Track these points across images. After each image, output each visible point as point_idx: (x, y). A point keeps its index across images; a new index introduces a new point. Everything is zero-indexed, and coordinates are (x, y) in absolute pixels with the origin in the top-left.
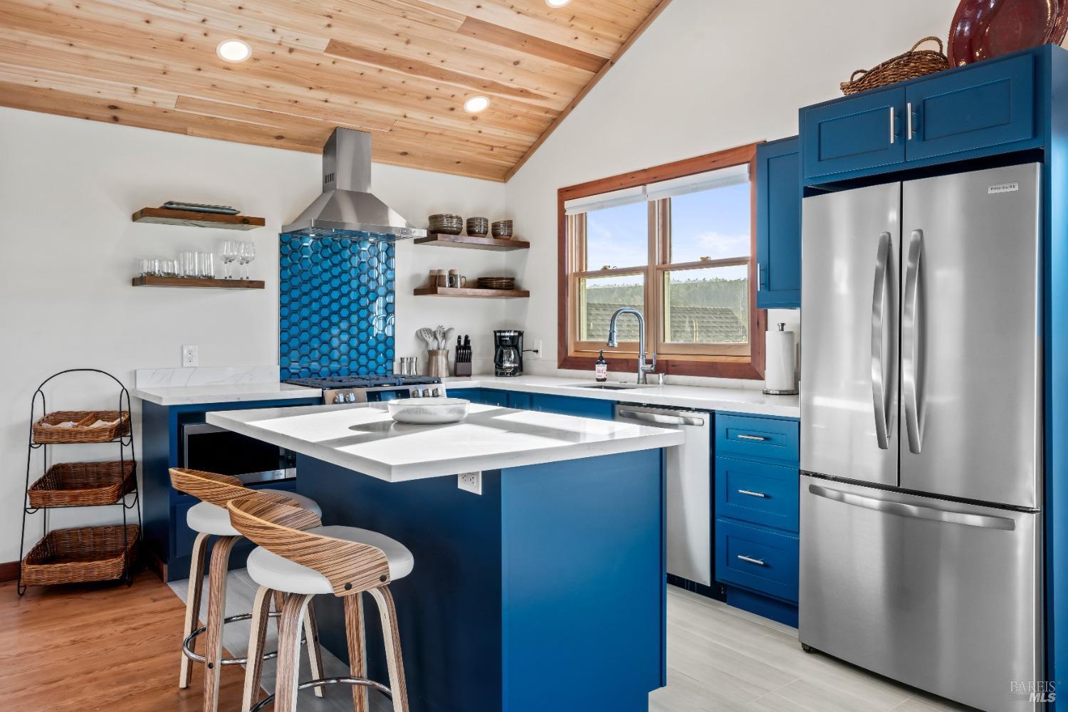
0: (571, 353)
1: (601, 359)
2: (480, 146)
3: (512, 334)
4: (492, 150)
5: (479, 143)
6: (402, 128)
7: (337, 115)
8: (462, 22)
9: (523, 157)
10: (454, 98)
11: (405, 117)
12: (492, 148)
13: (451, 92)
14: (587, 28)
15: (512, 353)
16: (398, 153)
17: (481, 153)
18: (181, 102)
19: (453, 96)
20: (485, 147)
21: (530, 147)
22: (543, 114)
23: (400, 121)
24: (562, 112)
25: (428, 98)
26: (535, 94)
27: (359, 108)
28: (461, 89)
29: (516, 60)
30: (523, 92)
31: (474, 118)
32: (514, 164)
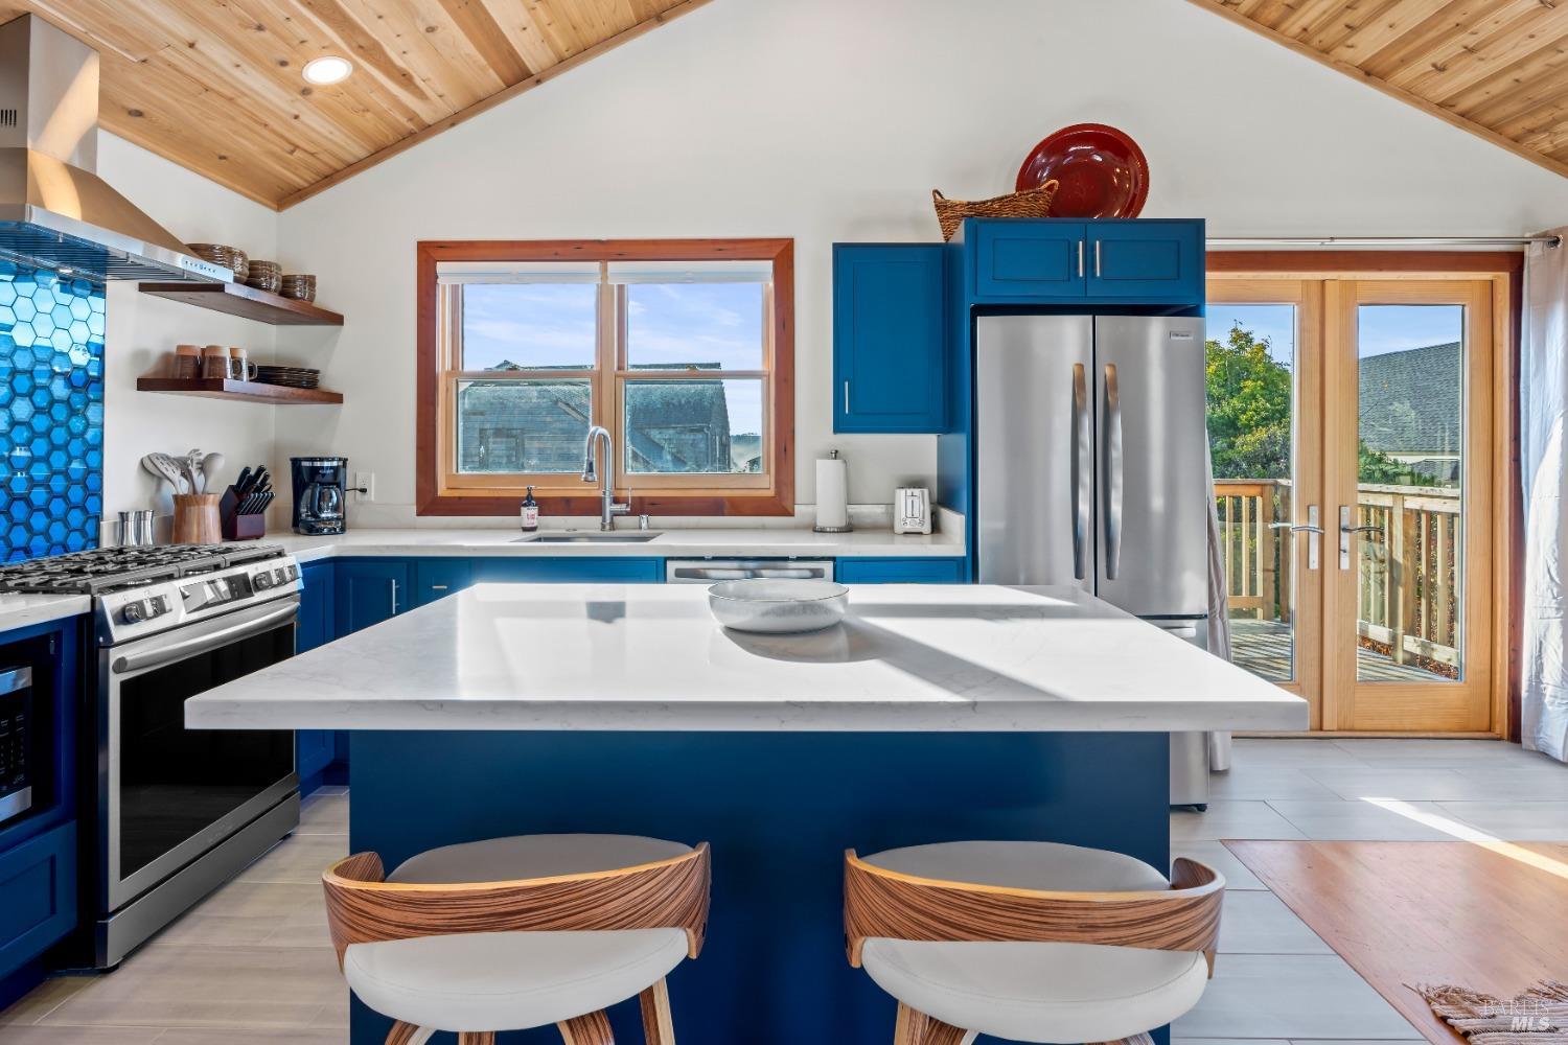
0: (442, 491)
1: (529, 500)
2: (279, 140)
3: (335, 464)
4: (292, 152)
5: (282, 137)
6: (170, 64)
9: (329, 178)
10: (301, 46)
11: (192, 45)
12: (294, 150)
13: (301, 32)
14: (545, 19)
15: (334, 494)
16: (124, 109)
17: (272, 154)
19: (302, 42)
20: (286, 145)
21: (350, 165)
22: (405, 120)
23: (175, 49)
24: (430, 126)
25: (260, 28)
26: (417, 87)
28: (323, 34)
29: (433, 24)
30: (405, 79)
31: (306, 91)
32: (306, 185)
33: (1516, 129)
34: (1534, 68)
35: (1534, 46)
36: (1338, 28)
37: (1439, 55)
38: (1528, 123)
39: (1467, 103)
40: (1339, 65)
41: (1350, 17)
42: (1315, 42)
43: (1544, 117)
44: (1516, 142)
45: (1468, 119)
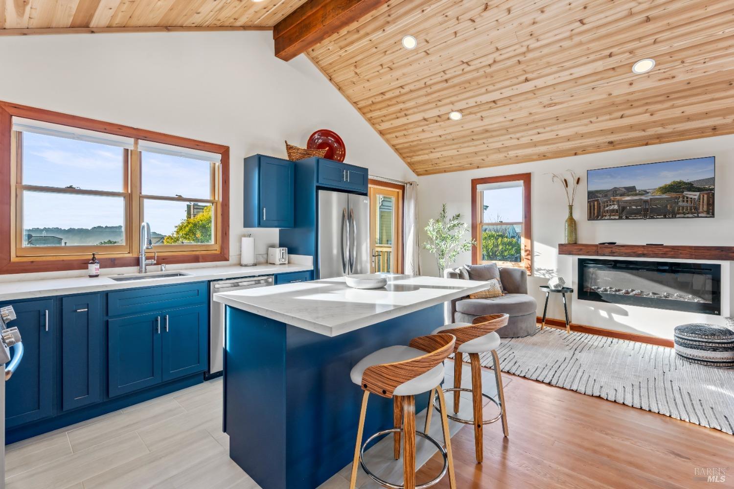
0: (13, 258)
1: (94, 260)
33: (404, 155)
34: (415, 143)
35: (417, 138)
36: (379, 120)
37: (397, 134)
38: (408, 155)
39: (397, 147)
40: (375, 129)
41: (383, 119)
42: (372, 121)
43: (411, 154)
44: (404, 158)
45: (397, 150)
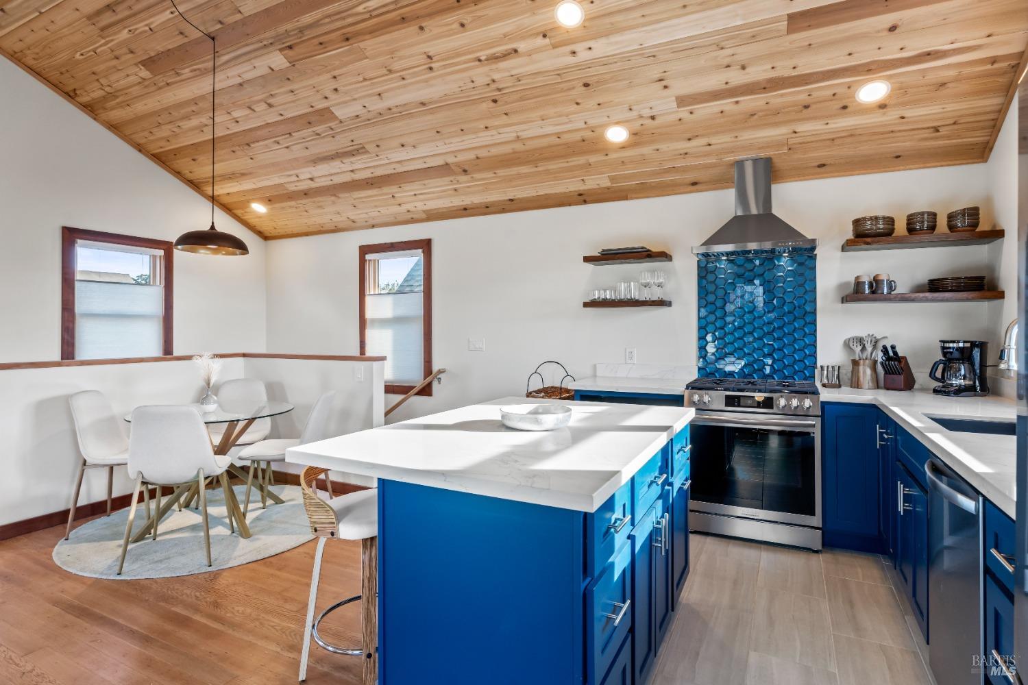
2: (916, 132)
3: (961, 345)
4: (938, 131)
5: (913, 130)
6: (801, 143)
7: (728, 153)
8: (786, 23)
10: (836, 97)
11: (795, 132)
12: (936, 130)
13: (830, 92)
16: (815, 167)
18: (612, 179)
19: (834, 95)
20: (927, 131)
22: (989, 67)
23: (792, 138)
25: (806, 107)
27: (740, 141)
28: (838, 84)
29: (888, 26)
30: (932, 55)
31: (882, 106)
